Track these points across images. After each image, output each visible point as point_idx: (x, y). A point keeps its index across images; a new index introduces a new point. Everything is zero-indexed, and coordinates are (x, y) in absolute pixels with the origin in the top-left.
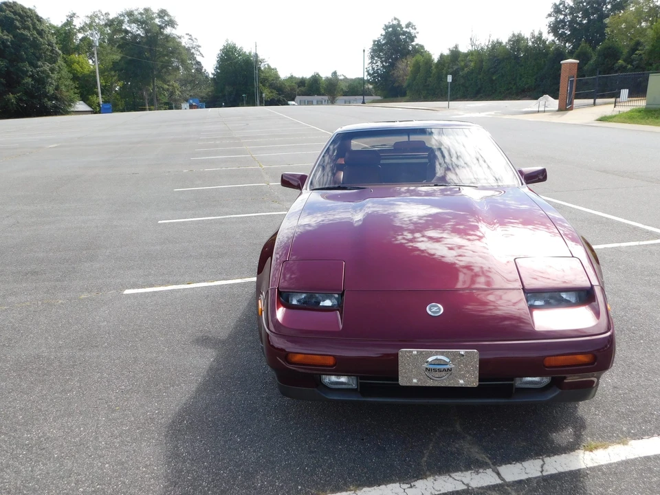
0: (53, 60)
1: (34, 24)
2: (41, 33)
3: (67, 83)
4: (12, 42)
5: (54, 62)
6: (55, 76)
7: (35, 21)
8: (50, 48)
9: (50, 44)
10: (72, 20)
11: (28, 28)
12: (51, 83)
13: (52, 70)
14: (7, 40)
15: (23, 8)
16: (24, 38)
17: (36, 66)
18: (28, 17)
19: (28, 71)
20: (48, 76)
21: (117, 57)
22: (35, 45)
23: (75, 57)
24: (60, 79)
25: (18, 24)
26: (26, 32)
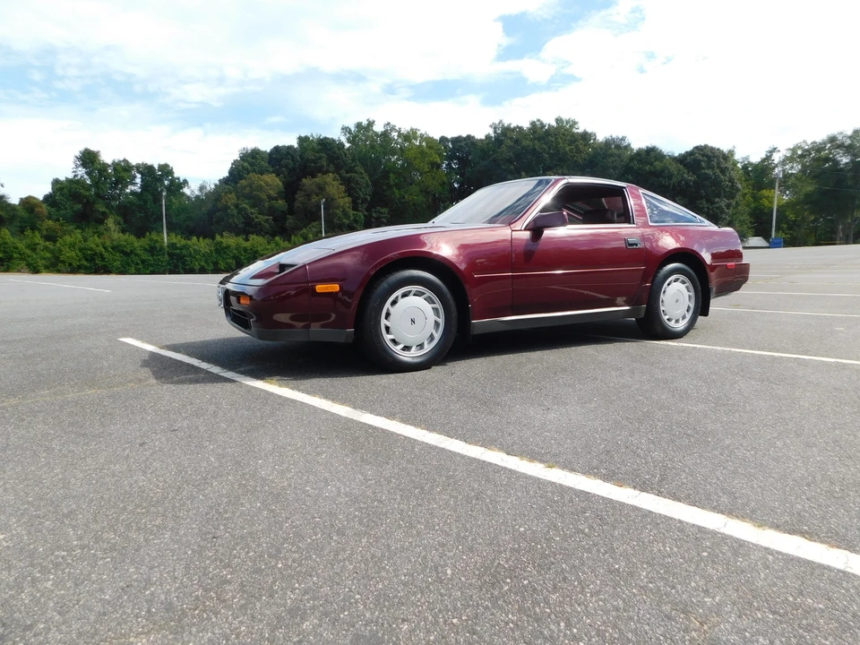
0: (732, 196)
1: (718, 163)
2: (723, 171)
3: (742, 218)
4: (694, 182)
5: (733, 198)
6: (731, 211)
7: (721, 159)
8: (730, 184)
9: (731, 180)
10: (771, 156)
11: (713, 168)
12: (725, 219)
13: (728, 206)
14: (690, 180)
15: (712, 149)
16: (707, 177)
17: (713, 203)
18: (714, 157)
19: (703, 208)
20: (723, 212)
21: (810, 188)
22: (716, 183)
23: (765, 192)
24: (736, 214)
25: (703, 164)
26: (709, 172)
